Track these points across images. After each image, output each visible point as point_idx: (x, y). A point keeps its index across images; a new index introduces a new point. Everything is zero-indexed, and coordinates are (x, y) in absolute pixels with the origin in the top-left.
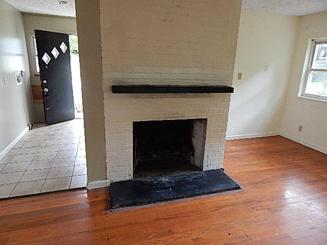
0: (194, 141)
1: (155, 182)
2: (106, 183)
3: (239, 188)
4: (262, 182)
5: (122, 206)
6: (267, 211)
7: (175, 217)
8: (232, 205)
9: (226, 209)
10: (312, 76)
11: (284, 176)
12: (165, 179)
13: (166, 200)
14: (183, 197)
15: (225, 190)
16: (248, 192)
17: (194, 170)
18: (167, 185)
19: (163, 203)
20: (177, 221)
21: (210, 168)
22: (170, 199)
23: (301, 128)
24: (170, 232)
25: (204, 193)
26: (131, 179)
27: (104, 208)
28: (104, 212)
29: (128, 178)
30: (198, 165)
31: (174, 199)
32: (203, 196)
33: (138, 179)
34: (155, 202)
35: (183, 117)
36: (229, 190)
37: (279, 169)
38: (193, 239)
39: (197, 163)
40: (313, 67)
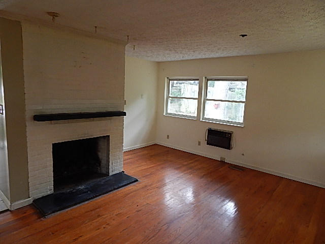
0: (100, 154)
1: (75, 191)
2: (29, 201)
3: (137, 181)
4: (151, 174)
5: (54, 212)
6: (156, 189)
7: (99, 207)
8: (135, 191)
9: (132, 194)
10: (170, 101)
11: (162, 168)
12: (82, 187)
13: (88, 200)
14: (100, 195)
15: (128, 184)
16: (143, 182)
17: (103, 177)
18: (85, 191)
19: (86, 202)
20: (101, 209)
21: (114, 173)
22: (92, 198)
23: (168, 136)
24: (99, 216)
25: (115, 189)
26: (52, 193)
27: (37, 218)
28: (39, 220)
29: (49, 193)
30: (105, 173)
31: (94, 197)
32: (115, 191)
33: (58, 192)
34: (79, 203)
35: (92, 136)
36: (131, 183)
37: (159, 165)
38: (116, 215)
39: (104, 171)
40: (170, 95)
